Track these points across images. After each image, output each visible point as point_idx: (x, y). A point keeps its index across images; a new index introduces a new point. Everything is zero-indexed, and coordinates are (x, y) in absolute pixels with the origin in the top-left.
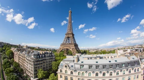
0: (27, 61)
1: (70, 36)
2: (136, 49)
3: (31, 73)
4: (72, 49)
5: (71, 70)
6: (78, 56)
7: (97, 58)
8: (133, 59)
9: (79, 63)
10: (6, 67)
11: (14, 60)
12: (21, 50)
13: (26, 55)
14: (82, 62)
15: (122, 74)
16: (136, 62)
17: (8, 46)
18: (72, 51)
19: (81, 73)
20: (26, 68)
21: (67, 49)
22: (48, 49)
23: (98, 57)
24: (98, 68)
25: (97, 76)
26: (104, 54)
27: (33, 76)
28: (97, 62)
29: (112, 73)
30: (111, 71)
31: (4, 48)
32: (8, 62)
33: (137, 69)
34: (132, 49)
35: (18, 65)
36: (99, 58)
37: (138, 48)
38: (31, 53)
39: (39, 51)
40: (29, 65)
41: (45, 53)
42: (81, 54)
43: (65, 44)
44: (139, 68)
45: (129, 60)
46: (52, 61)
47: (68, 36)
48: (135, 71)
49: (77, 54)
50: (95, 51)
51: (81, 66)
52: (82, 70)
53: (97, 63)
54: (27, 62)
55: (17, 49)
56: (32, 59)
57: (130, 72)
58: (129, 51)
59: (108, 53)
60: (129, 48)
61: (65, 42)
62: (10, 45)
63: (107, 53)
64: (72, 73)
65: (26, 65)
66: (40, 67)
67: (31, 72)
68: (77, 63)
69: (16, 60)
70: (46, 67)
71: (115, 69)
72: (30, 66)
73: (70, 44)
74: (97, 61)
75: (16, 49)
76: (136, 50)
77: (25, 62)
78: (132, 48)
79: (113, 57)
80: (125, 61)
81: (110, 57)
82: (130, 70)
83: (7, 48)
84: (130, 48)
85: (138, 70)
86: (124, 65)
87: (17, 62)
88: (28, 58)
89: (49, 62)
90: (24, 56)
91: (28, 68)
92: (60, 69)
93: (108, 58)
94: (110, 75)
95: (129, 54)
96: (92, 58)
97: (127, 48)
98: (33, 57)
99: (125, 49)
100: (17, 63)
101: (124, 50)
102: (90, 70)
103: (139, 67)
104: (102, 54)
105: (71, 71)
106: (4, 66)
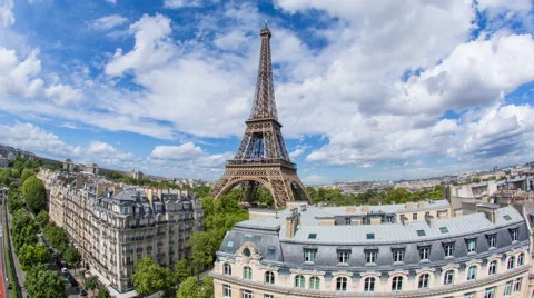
0: (95, 224)
1: (263, 130)
2: (517, 179)
3: (111, 273)
4: (273, 182)
5: (266, 265)
6: (294, 210)
7: (372, 220)
8: (507, 218)
9: (301, 240)
10: (23, 242)
11: (48, 217)
12: (72, 179)
13: (92, 201)
14: (312, 236)
15: (465, 280)
16: (516, 229)
17: (27, 162)
18: (272, 190)
19: (307, 277)
20: (93, 250)
21: (252, 183)
22: (175, 180)
23: (374, 215)
24: (373, 261)
25: (369, 291)
26: (397, 202)
27: (119, 283)
28: (370, 236)
29: (427, 275)
30: (425, 270)
31: (14, 170)
32: (28, 221)
33: (517, 256)
34: (503, 182)
35: (62, 238)
36: (379, 219)
37: (524, 177)
38: (111, 193)
39: (141, 189)
40: (102, 241)
41: (163, 195)
42: (306, 203)
43: (245, 162)
44: (526, 252)
45: (492, 226)
46: (190, 229)
47: (258, 130)
48: (511, 265)
49: (291, 205)
50: (364, 191)
51: (306, 250)
52: (310, 268)
53: (371, 241)
54: (96, 229)
55: (59, 177)
56: (115, 218)
57: (493, 269)
58: (492, 188)
59: (415, 200)
60: (494, 178)
61: (244, 154)
62: (36, 158)
63: (410, 201)
64: (269, 277)
65: (91, 240)
66: (145, 249)
67: (110, 268)
68: (293, 239)
69: (56, 215)
70: (167, 252)
71: (439, 263)
72: (104, 244)
73: (263, 162)
74: (370, 232)
75: (54, 175)
76: (519, 185)
77: (88, 227)
78: (503, 178)
79: (433, 213)
80: (476, 229)
81: (421, 216)
82: (495, 262)
83: (26, 170)
84: (498, 176)
85: (521, 261)
86: (472, 245)
87: (60, 224)
88: (98, 215)
89: (180, 231)
90: (83, 205)
91: (98, 251)
92: (222, 263)
93: (415, 217)
94: (420, 283)
95: (492, 201)
96: (353, 220)
97: (486, 177)
98: (116, 209)
99: (477, 181)
100: (58, 228)
101: (475, 185)
102: (343, 268)
103: (524, 250)
104: (389, 203)
105: (268, 268)
106: (17, 235)
